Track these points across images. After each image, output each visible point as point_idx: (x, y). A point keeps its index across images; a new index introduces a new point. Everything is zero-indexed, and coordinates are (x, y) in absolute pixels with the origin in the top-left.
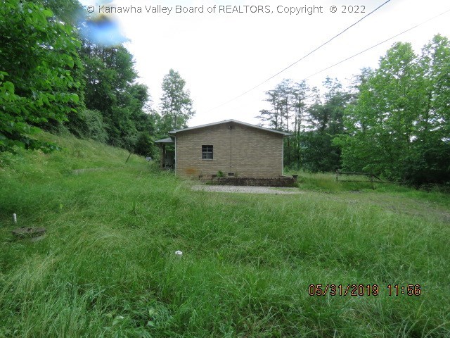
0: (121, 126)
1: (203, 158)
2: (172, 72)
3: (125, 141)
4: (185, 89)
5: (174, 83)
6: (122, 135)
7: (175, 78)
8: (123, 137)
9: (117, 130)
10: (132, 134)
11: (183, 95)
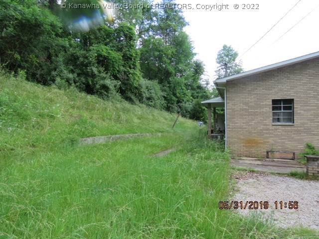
0: (178, 95)
1: (274, 120)
2: (225, 47)
3: (180, 107)
4: (237, 61)
5: (227, 56)
6: (178, 102)
7: (228, 51)
8: (180, 104)
9: (174, 98)
10: (188, 101)
11: (236, 65)
